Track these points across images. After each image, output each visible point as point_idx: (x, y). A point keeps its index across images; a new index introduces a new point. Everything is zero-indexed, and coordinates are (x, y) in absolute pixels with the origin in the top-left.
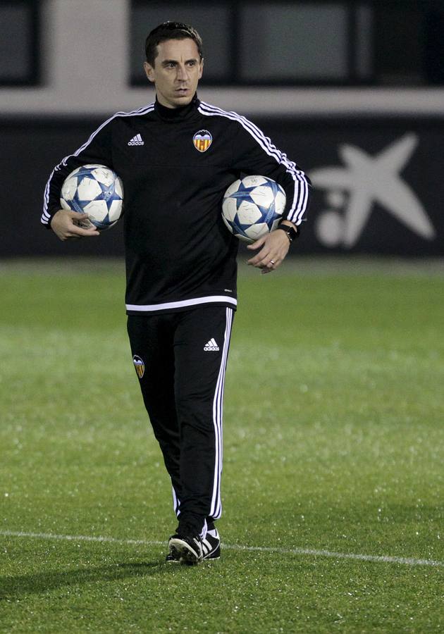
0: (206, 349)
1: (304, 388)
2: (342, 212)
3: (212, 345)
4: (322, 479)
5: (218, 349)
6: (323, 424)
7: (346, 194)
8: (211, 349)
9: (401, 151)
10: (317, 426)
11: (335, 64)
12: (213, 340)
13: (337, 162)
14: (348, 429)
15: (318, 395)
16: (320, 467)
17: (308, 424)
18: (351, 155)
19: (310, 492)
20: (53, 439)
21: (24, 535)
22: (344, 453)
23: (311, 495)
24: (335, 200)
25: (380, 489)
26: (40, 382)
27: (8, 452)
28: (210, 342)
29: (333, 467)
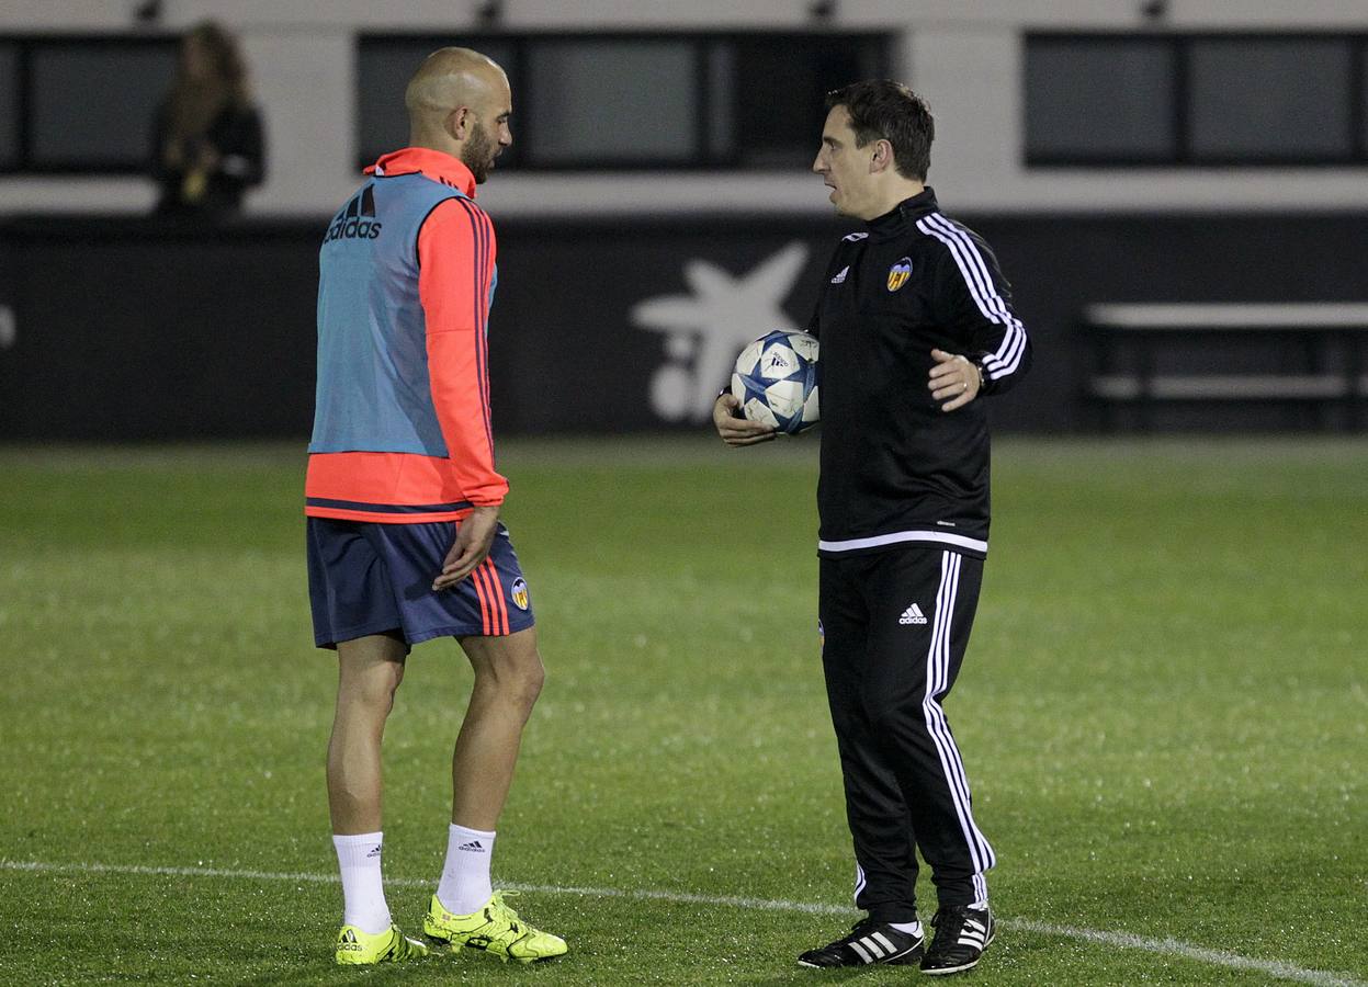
0: (902, 621)
1: (641, 641)
2: (690, 365)
3: (913, 615)
4: (675, 781)
5: (924, 621)
6: (672, 696)
7: (697, 338)
8: (911, 621)
9: (783, 270)
10: (663, 698)
11: (675, 136)
12: (915, 606)
13: (680, 288)
14: (712, 704)
15: (662, 651)
16: (672, 765)
17: (647, 697)
18: (704, 277)
19: (657, 802)
20: (252, 723)
21: (215, 873)
22: (707, 740)
23: (658, 806)
24: (680, 347)
25: (766, 797)
26: (229, 634)
27: (183, 745)
28: (909, 610)
29: (691, 763)
